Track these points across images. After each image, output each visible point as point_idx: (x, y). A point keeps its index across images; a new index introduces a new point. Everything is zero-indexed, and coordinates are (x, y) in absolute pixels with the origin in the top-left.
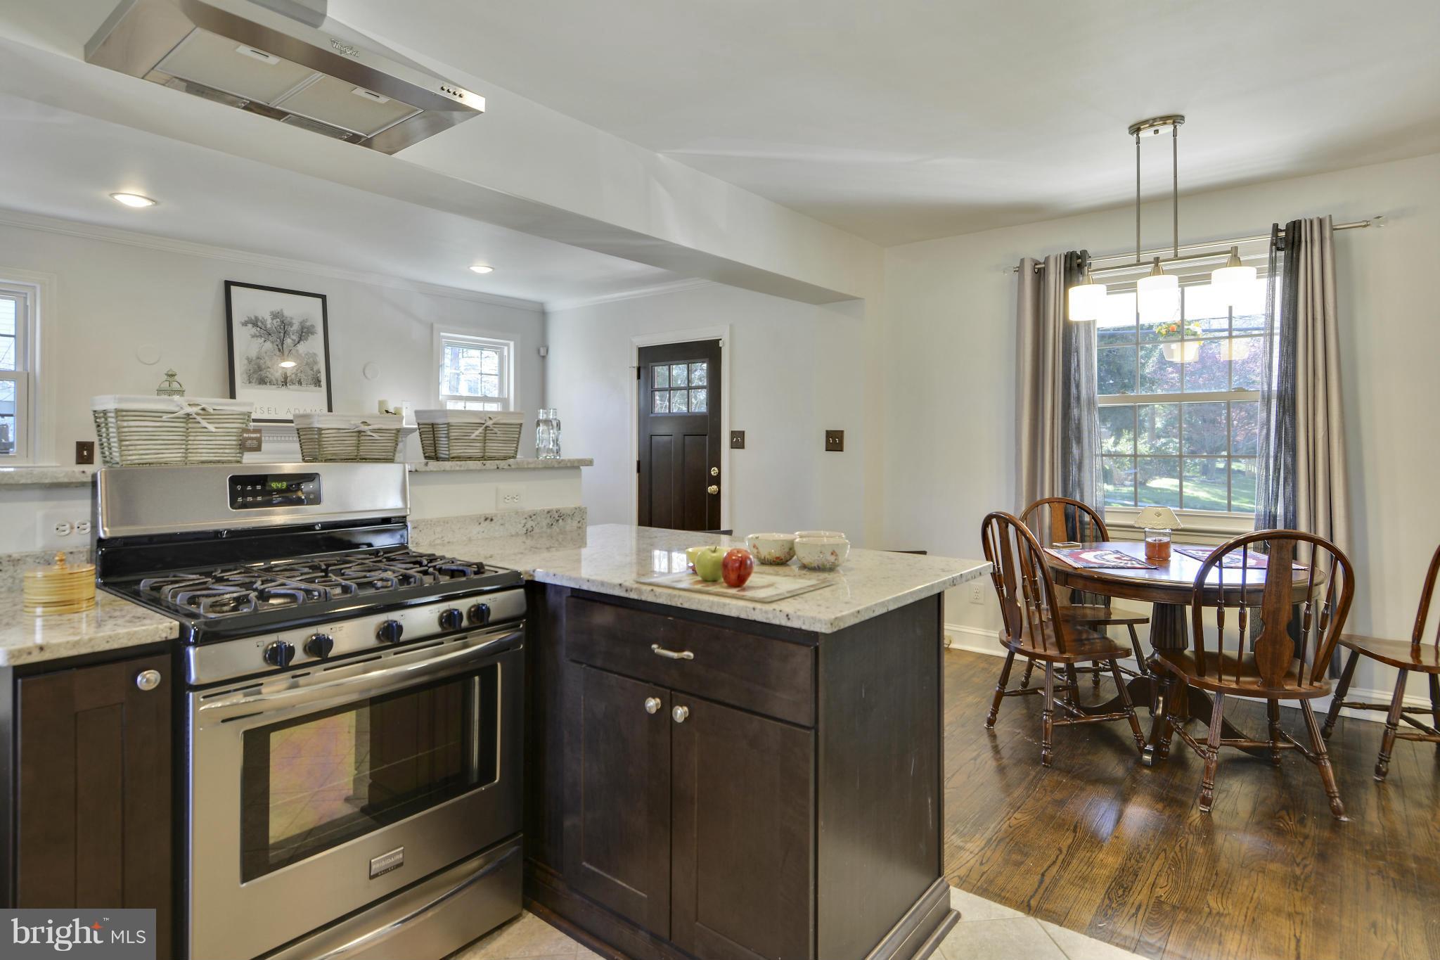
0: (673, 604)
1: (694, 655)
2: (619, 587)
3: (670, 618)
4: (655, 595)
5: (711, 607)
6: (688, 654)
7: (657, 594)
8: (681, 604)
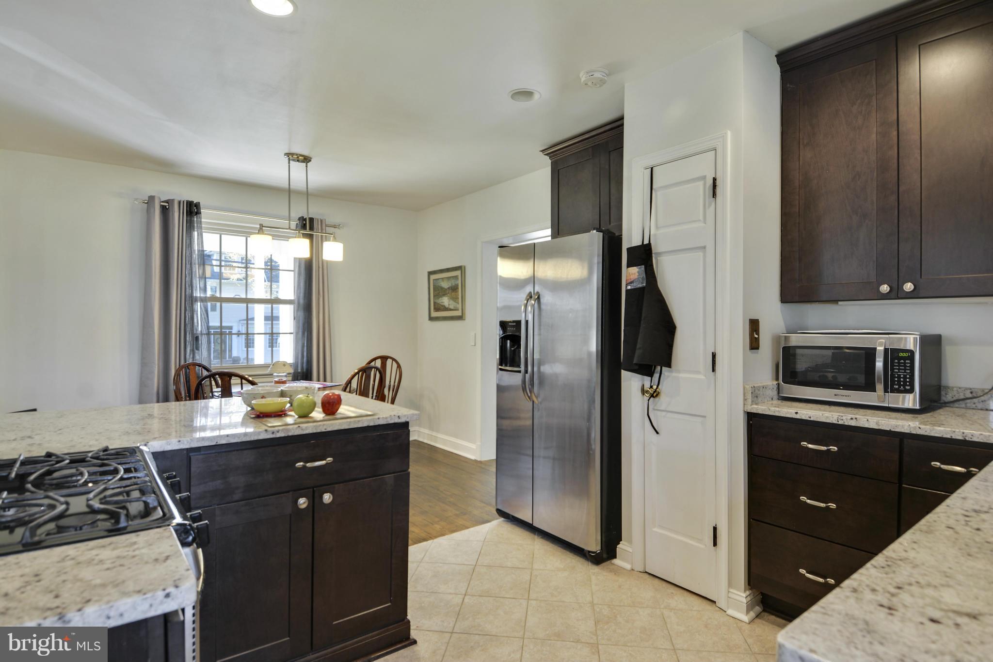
0: (319, 431)
1: (333, 458)
2: (265, 432)
3: (312, 442)
4: (302, 429)
5: (349, 425)
6: (330, 459)
7: (304, 428)
8: (326, 429)
